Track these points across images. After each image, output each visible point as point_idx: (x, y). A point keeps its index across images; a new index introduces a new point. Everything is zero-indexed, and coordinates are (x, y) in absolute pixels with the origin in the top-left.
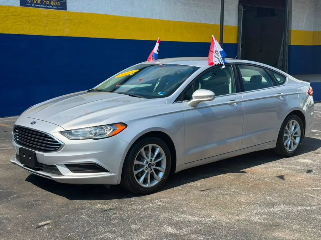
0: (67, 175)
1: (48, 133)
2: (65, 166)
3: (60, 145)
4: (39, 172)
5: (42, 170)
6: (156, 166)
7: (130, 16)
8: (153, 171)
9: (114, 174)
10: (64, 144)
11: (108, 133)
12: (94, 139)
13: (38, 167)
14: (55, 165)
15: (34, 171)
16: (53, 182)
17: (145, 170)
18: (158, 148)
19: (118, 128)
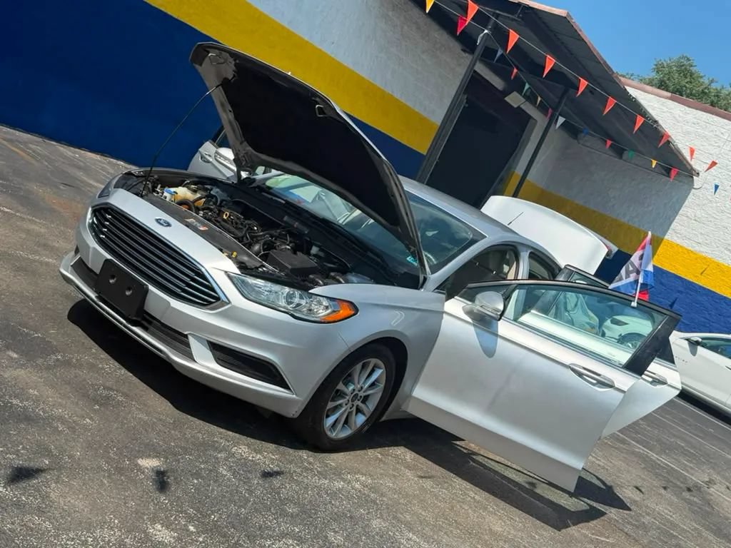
0: (204, 364)
1: (201, 263)
2: (206, 343)
3: (218, 299)
4: (135, 329)
5: (146, 329)
6: (362, 402)
7: (285, 24)
8: (354, 408)
9: (297, 398)
10: (227, 301)
11: (322, 313)
12: (293, 316)
13: (139, 319)
14: (186, 333)
15: (124, 322)
16: (168, 366)
17: (344, 405)
18: (380, 368)
19: (341, 312)
